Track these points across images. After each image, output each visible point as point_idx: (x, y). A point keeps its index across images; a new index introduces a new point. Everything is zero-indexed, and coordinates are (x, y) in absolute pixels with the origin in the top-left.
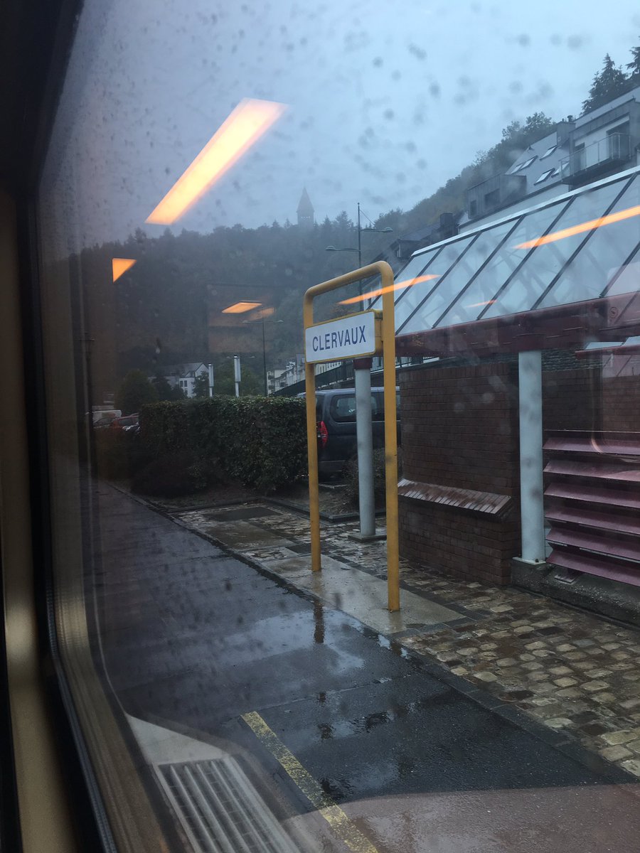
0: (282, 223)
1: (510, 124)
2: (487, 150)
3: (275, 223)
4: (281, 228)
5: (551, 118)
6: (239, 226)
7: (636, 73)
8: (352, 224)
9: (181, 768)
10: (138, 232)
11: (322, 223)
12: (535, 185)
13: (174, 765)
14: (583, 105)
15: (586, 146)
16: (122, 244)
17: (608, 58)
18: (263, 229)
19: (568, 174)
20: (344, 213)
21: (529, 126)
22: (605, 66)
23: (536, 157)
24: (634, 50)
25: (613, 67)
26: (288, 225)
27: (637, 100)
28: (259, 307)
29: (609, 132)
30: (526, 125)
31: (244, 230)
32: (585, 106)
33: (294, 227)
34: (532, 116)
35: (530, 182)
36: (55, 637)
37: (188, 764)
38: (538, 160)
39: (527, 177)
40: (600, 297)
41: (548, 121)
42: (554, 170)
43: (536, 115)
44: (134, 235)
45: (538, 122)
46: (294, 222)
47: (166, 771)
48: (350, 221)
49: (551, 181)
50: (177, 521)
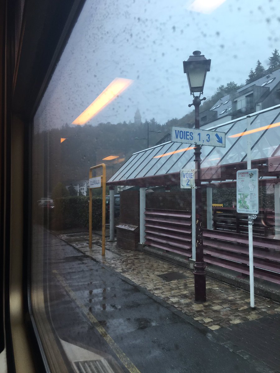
0: (127, 123)
1: (220, 86)
2: (211, 96)
3: (125, 122)
4: (127, 124)
5: (237, 84)
6: (109, 123)
7: (270, 67)
8: (157, 123)
9: (84, 363)
10: (67, 124)
11: (144, 122)
12: (220, 115)
13: (81, 362)
14: (246, 81)
15: (238, 101)
16: (59, 129)
17: (259, 61)
18: (119, 124)
19: (231, 111)
20: (154, 118)
21: (228, 87)
22: (257, 64)
23: (222, 103)
24: (269, 58)
25: (261, 65)
26: (130, 123)
27: (256, 85)
28: (118, 158)
29: (246, 97)
30: (227, 87)
31: (111, 125)
32: (247, 81)
33: (132, 124)
34: (229, 83)
35: (218, 114)
36: (30, 304)
37: (86, 362)
38: (222, 105)
39: (218, 112)
40: (241, 162)
41: (235, 85)
42: (227, 110)
43: (231, 82)
44: (64, 125)
45: (232, 85)
46: (133, 122)
47: (77, 364)
48: (156, 122)
49: (226, 114)
50: (57, 236)
